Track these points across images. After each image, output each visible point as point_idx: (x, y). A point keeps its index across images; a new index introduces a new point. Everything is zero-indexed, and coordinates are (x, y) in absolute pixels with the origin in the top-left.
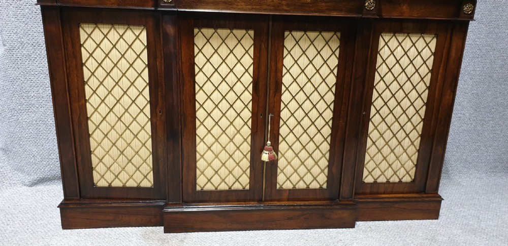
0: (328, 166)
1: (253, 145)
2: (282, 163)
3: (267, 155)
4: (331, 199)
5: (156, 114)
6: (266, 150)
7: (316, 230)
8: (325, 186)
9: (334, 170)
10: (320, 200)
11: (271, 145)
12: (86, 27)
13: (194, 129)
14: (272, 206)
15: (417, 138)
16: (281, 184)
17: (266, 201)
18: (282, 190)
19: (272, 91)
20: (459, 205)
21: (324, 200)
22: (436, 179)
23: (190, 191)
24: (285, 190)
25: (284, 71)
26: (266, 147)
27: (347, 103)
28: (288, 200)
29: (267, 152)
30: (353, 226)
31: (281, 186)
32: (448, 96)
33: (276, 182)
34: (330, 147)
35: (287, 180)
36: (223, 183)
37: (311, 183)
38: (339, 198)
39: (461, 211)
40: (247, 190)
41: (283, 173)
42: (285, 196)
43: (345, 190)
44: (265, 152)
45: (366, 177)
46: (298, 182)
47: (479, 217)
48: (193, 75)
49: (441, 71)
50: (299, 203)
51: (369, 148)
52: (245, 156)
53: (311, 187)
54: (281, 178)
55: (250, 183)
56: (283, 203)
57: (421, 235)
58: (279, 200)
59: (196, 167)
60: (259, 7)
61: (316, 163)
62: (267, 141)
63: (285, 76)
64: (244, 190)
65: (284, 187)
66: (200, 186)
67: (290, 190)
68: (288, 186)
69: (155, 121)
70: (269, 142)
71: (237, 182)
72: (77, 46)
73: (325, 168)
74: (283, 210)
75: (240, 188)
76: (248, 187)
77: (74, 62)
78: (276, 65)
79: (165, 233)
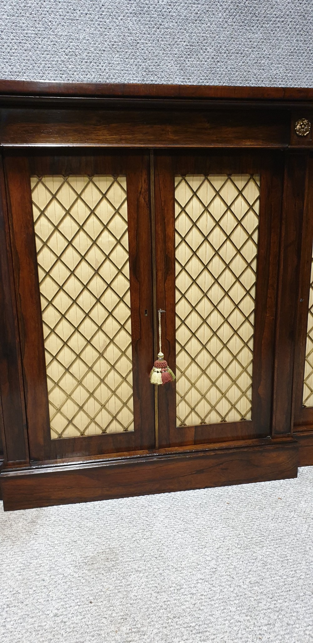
0: (252, 385)
1: (136, 361)
2: (182, 385)
3: (160, 374)
4: (258, 436)
6: (157, 367)
7: (239, 486)
8: (248, 417)
9: (261, 391)
10: (243, 438)
11: (164, 359)
13: (41, 340)
14: (171, 454)
16: (183, 418)
17: (161, 447)
18: (184, 429)
19: (160, 274)
21: (249, 437)
23: (41, 440)
24: (189, 428)
25: (178, 239)
26: (157, 361)
27: (275, 286)
28: (196, 443)
29: (159, 370)
30: (293, 474)
31: (183, 423)
33: (175, 417)
34: (254, 356)
35: (191, 412)
36: (93, 424)
37: (227, 414)
38: (270, 434)
40: (131, 433)
41: (185, 401)
42: (190, 436)
43: (279, 420)
44: (156, 370)
45: (307, 399)
46: (209, 413)
48: (34, 254)
50: (212, 446)
51: (309, 354)
52: (125, 379)
53: (229, 419)
54: (182, 410)
55: (134, 421)
56: (187, 448)
58: (181, 445)
59: (47, 402)
60: (130, 136)
61: (234, 382)
62: (158, 352)
63: (180, 248)
64: (126, 434)
65: (188, 423)
66: (56, 432)
67: (196, 427)
68: (193, 420)
70: (161, 354)
71: (114, 421)
73: (248, 389)
74: (190, 459)
75: (120, 429)
76: (131, 428)
78: (164, 230)
79: (5, 510)
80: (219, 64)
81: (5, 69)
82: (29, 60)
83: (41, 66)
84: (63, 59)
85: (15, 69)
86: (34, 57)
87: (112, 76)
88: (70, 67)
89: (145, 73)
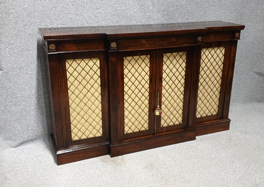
0: (183, 113)
1: (150, 108)
2: (162, 115)
3: (158, 112)
4: (184, 128)
5: (104, 99)
6: (157, 110)
7: (179, 144)
8: (181, 123)
9: (186, 114)
10: (180, 129)
11: (159, 107)
12: (69, 61)
13: (123, 104)
14: (160, 136)
15: (218, 94)
16: (162, 125)
17: (156, 134)
18: (163, 128)
19: (158, 82)
20: (235, 122)
21: (182, 129)
22: (227, 112)
23: (122, 135)
24: (164, 127)
25: (163, 71)
26: (157, 108)
27: (190, 83)
28: (166, 131)
30: (195, 139)
31: (162, 126)
32: (230, 74)
34: (183, 104)
35: (165, 122)
36: (136, 128)
37: (175, 122)
38: (188, 127)
39: (237, 124)
40: (148, 130)
41: (163, 119)
42: (165, 130)
43: (190, 122)
45: (197, 115)
46: (170, 122)
47: (245, 126)
48: (123, 79)
49: (227, 63)
50: (171, 132)
51: (198, 101)
52: (146, 114)
53: (176, 124)
54: (162, 122)
55: (148, 126)
56: (164, 133)
57: (225, 138)
58: (162, 132)
59: (124, 123)
60: (154, 46)
61: (177, 112)
62: (157, 105)
63: (164, 74)
64: (146, 130)
65: (164, 126)
66: (126, 132)
67: (166, 127)
68: (166, 125)
69: (103, 103)
71: (143, 127)
72: (64, 71)
73: (181, 114)
74: (165, 137)
75: (144, 129)
76: (147, 129)
77: (63, 79)
78: (160, 69)
79: (111, 157)
80: (165, 2)
81: (94, 8)
82: (102, 4)
83: (106, 6)
84: (114, 3)
85: (97, 7)
86: (104, 3)
87: (130, 8)
88: (116, 5)
89: (140, 6)
